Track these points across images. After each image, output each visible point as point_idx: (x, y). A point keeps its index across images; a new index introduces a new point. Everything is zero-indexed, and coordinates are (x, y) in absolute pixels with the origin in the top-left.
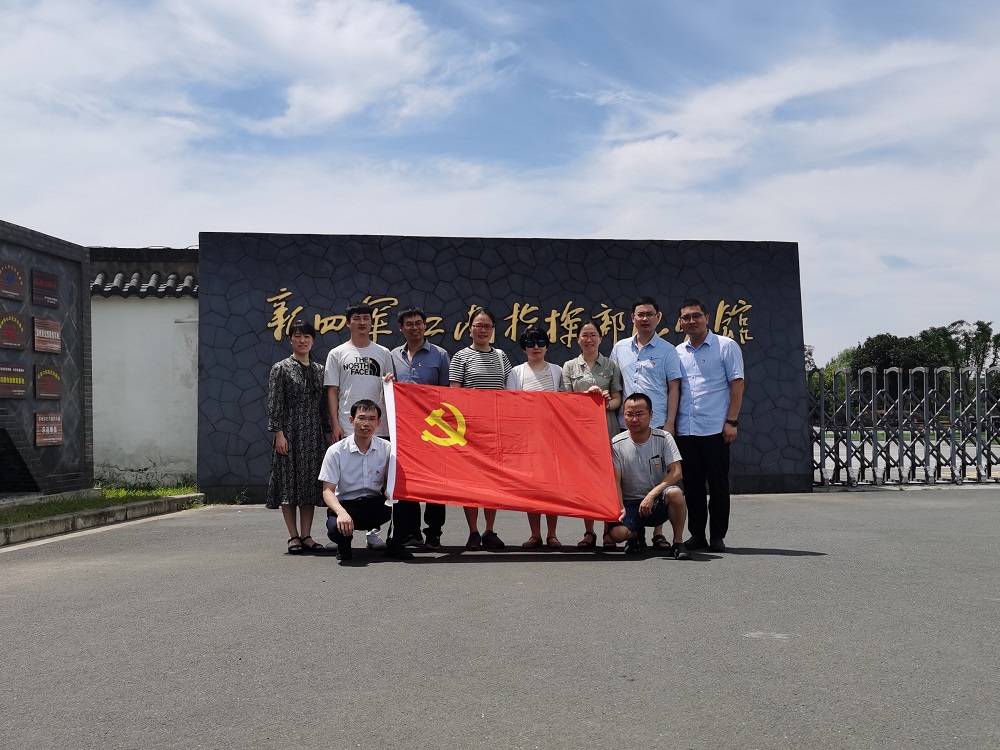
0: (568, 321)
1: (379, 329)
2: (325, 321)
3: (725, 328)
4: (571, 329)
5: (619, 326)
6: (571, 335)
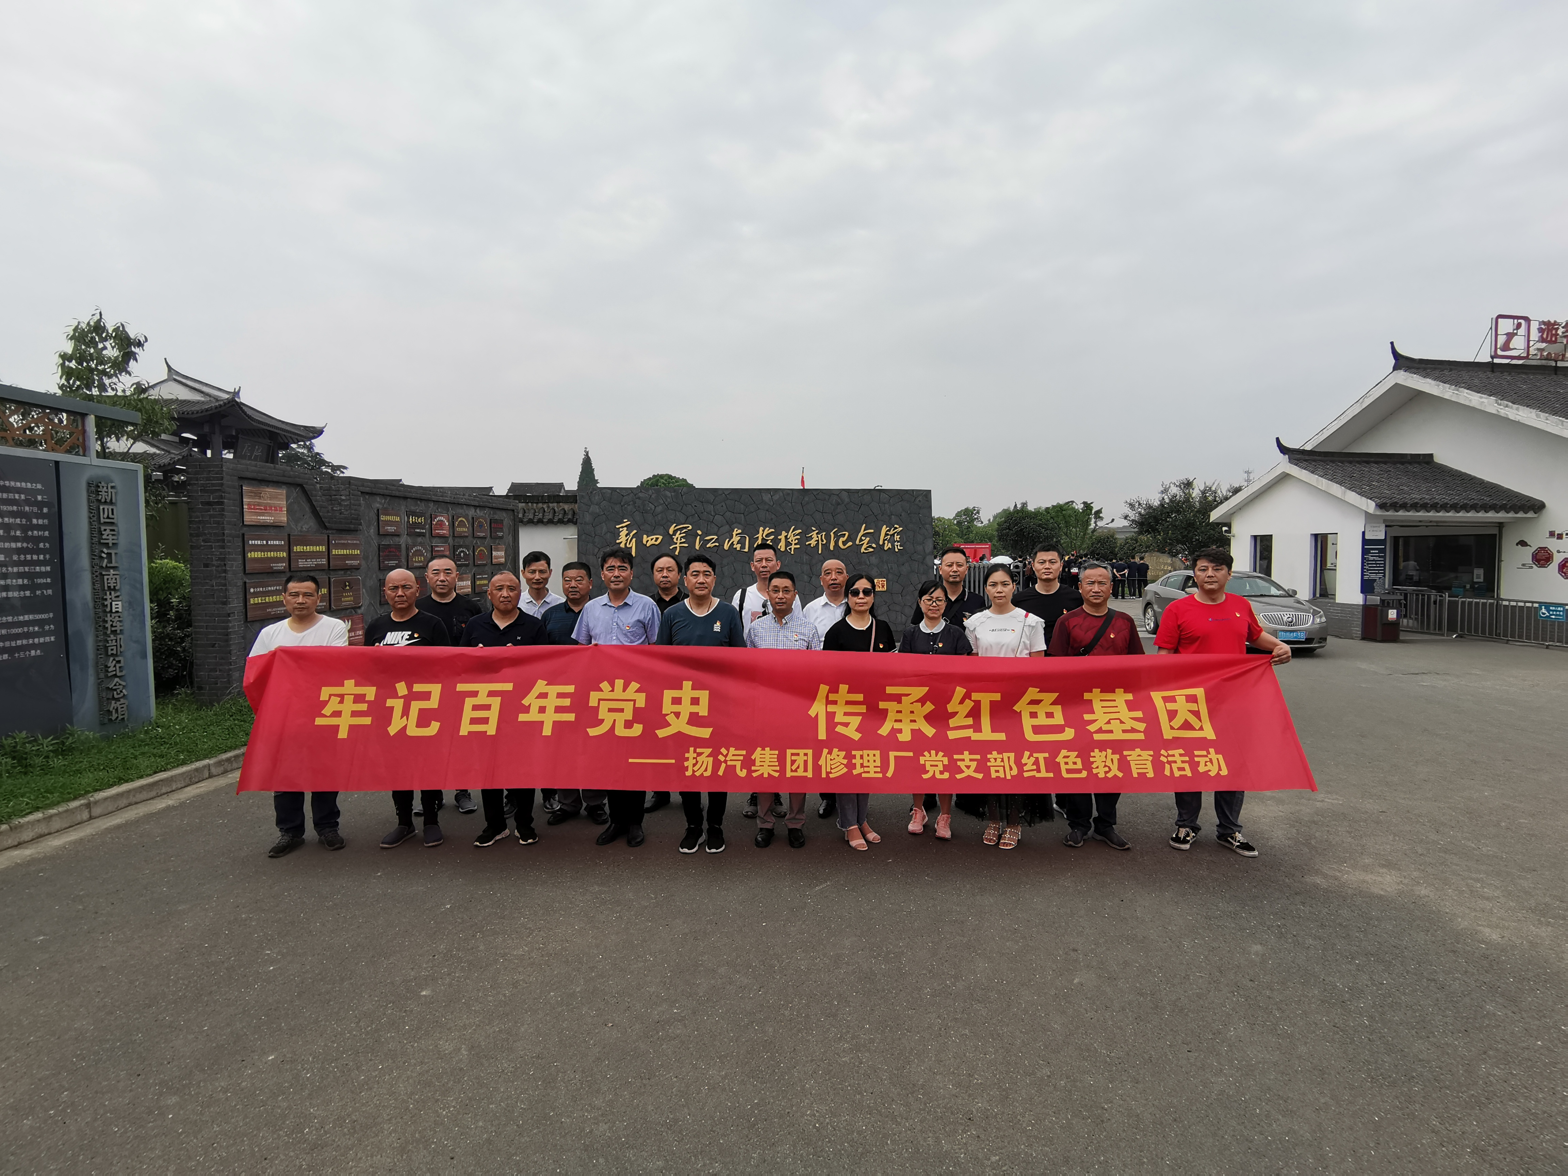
0: (792, 538)
1: (680, 543)
2: (649, 538)
3: (886, 542)
4: (794, 542)
5: (822, 541)
6: (793, 547)
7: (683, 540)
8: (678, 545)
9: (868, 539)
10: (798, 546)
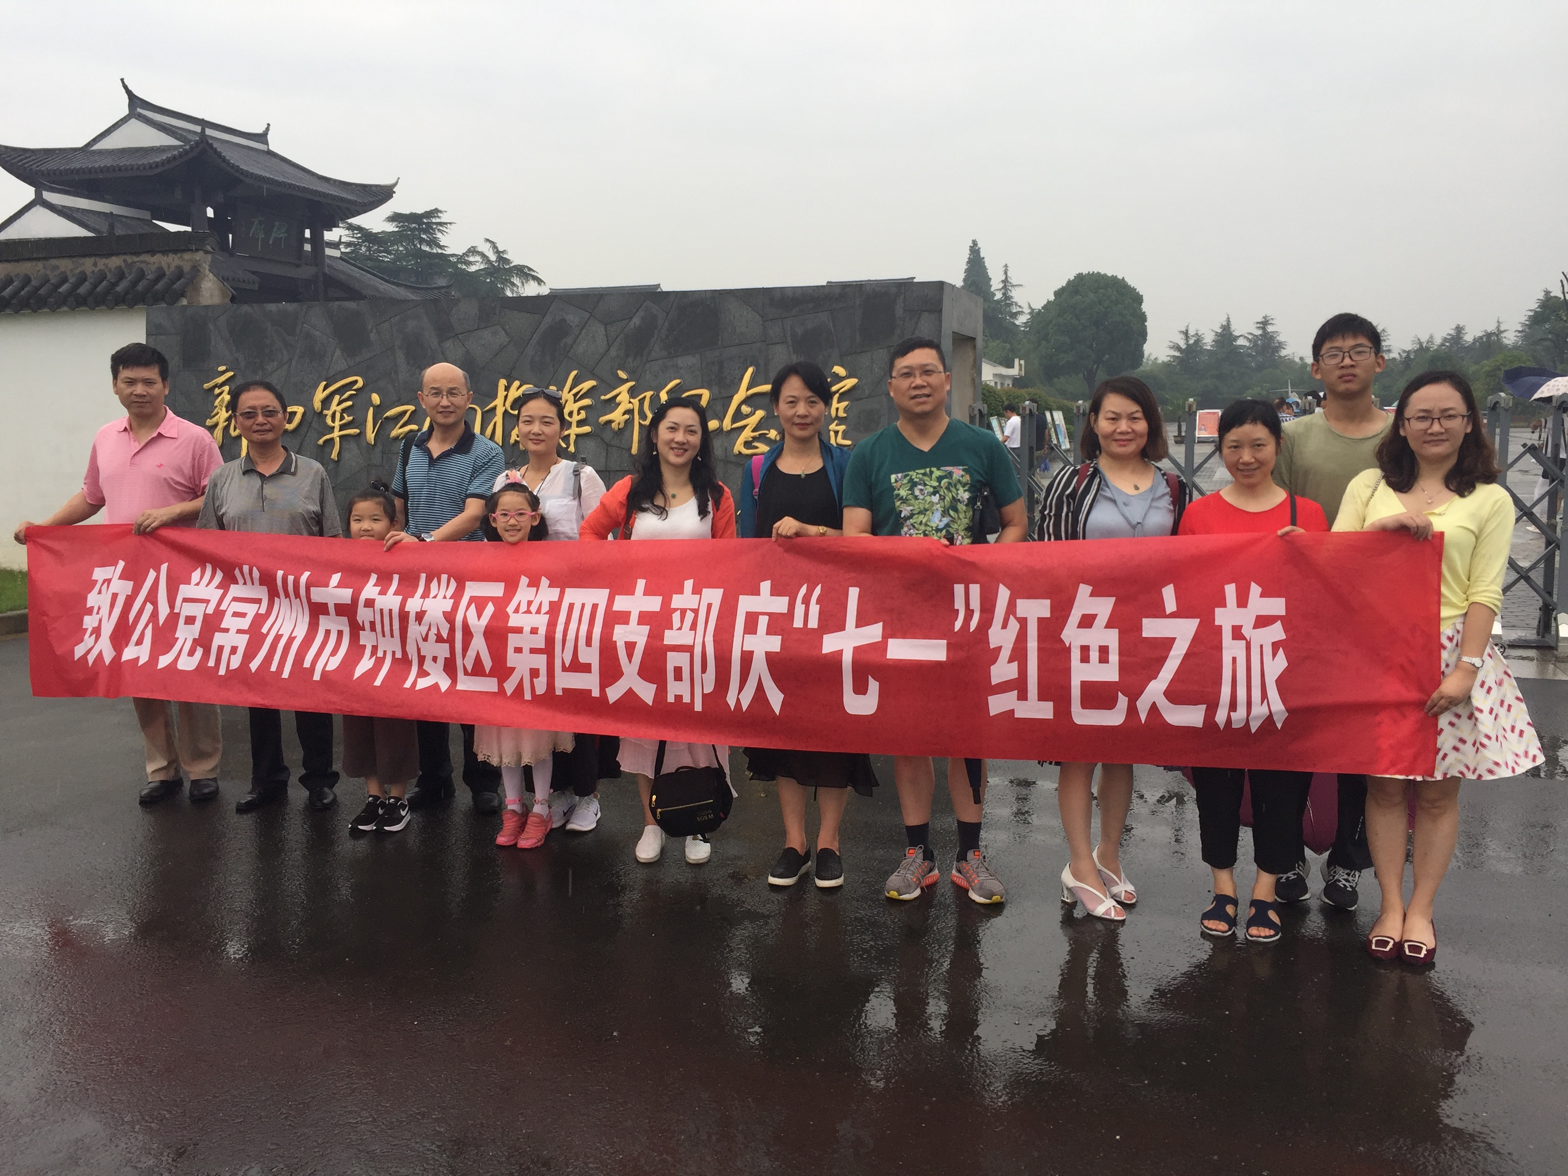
0: (570, 406)
1: (342, 428)
4: (576, 418)
5: (643, 416)
6: (574, 431)
7: (348, 419)
8: (336, 434)
9: (760, 414)
10: (587, 429)
